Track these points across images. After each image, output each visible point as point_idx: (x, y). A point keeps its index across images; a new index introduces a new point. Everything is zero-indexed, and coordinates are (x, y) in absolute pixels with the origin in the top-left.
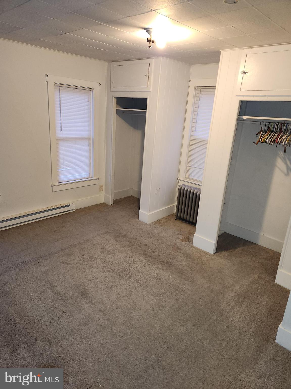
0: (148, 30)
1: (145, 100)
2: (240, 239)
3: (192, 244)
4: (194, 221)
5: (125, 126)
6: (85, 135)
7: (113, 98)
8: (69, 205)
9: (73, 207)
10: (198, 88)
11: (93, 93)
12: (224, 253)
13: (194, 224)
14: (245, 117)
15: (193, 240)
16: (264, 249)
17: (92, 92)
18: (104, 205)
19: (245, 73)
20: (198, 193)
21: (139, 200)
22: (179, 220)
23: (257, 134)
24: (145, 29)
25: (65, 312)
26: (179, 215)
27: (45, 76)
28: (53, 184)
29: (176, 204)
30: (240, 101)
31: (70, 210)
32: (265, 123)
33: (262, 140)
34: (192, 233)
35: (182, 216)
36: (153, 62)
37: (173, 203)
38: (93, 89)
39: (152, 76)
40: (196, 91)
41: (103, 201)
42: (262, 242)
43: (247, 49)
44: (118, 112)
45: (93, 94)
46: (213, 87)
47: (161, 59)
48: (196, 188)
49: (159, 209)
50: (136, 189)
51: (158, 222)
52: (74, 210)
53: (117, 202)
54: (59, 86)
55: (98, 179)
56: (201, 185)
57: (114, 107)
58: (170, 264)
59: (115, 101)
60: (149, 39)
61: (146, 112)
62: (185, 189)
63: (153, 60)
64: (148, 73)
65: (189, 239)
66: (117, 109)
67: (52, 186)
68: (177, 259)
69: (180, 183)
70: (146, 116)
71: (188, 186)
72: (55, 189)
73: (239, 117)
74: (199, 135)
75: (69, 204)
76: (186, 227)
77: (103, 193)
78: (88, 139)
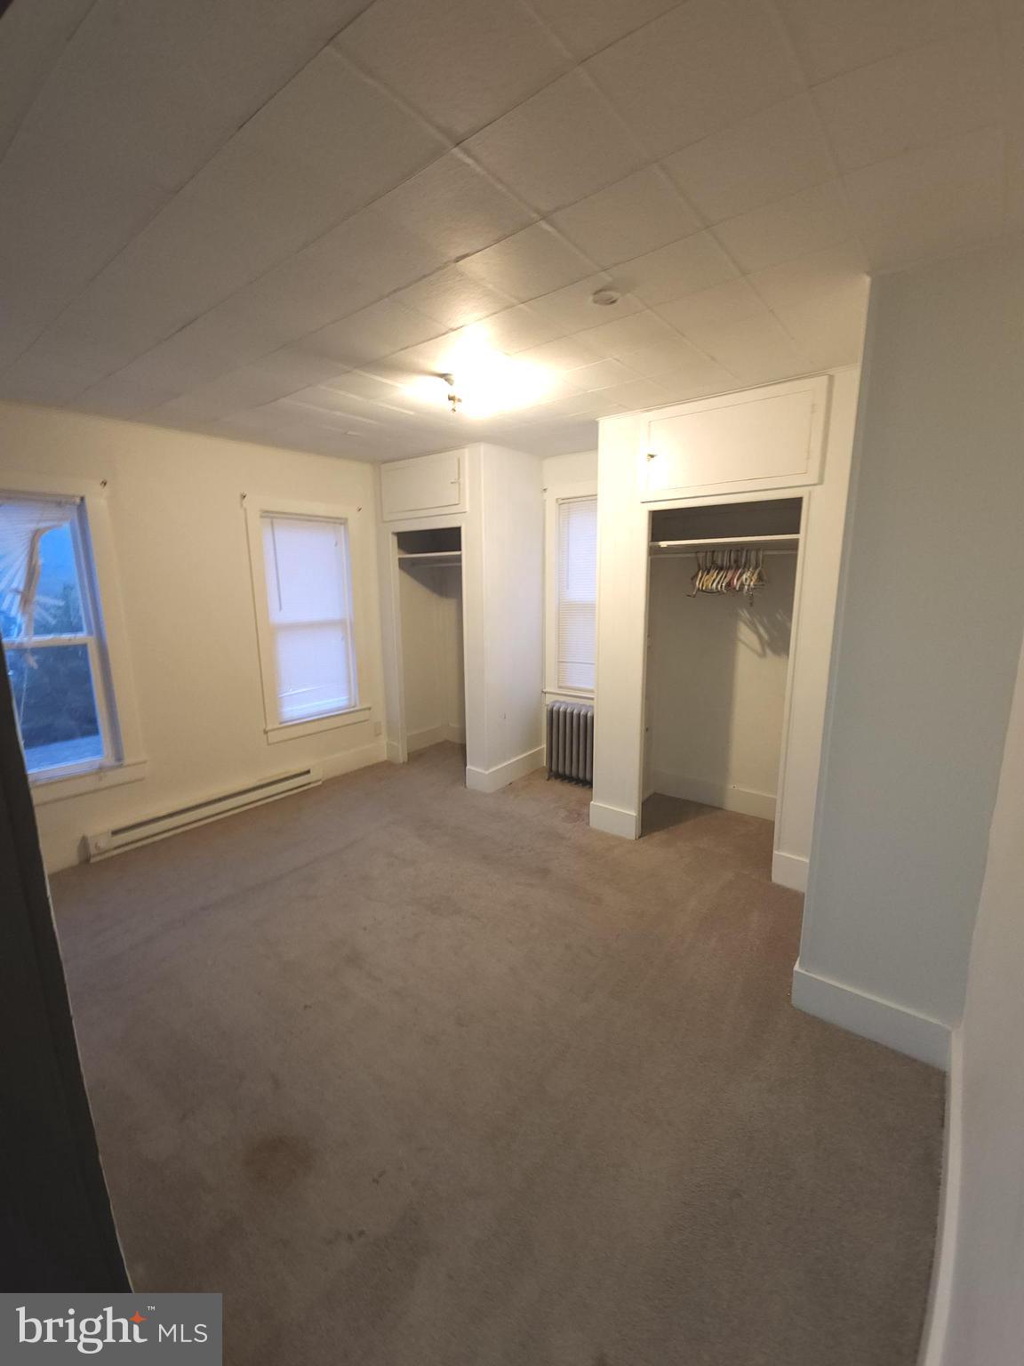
0: (448, 377)
1: (458, 530)
2: (687, 803)
3: (588, 824)
4: (588, 777)
5: (421, 592)
6: (334, 614)
7: (390, 535)
8: (308, 772)
9: (317, 775)
10: (563, 502)
11: (345, 528)
12: (658, 836)
13: (587, 783)
14: (663, 544)
15: (589, 815)
16: (740, 819)
17: (342, 527)
18: (388, 765)
19: (652, 456)
20: (589, 714)
21: (463, 747)
22: (556, 778)
23: (692, 579)
24: (443, 376)
25: (310, 1007)
26: (554, 768)
27: (239, 499)
28: (270, 727)
29: (544, 746)
30: (650, 512)
31: (309, 784)
32: (704, 554)
33: (703, 586)
34: (586, 803)
35: (561, 770)
36: (467, 454)
37: (538, 743)
38: (346, 519)
39: (466, 481)
40: (559, 508)
41: (384, 757)
42: (733, 804)
43: (648, 411)
44: (403, 564)
45: (346, 530)
46: (592, 498)
47: (483, 448)
48: (582, 705)
49: (509, 759)
50: (455, 725)
51: (510, 788)
52: (320, 783)
53: (415, 757)
54: (272, 518)
55: (370, 709)
56: (592, 699)
57: (393, 553)
58: (544, 872)
59: (393, 541)
60: (452, 395)
61: (460, 556)
62: (561, 710)
63: (466, 450)
64: (457, 476)
65: (580, 814)
66: (401, 556)
67: (266, 732)
68: (558, 858)
69: (549, 700)
70: (460, 567)
71: (564, 702)
72: (273, 737)
73: (651, 543)
74: (577, 594)
75: (306, 769)
76: (572, 792)
77: (384, 740)
78: (341, 623)
